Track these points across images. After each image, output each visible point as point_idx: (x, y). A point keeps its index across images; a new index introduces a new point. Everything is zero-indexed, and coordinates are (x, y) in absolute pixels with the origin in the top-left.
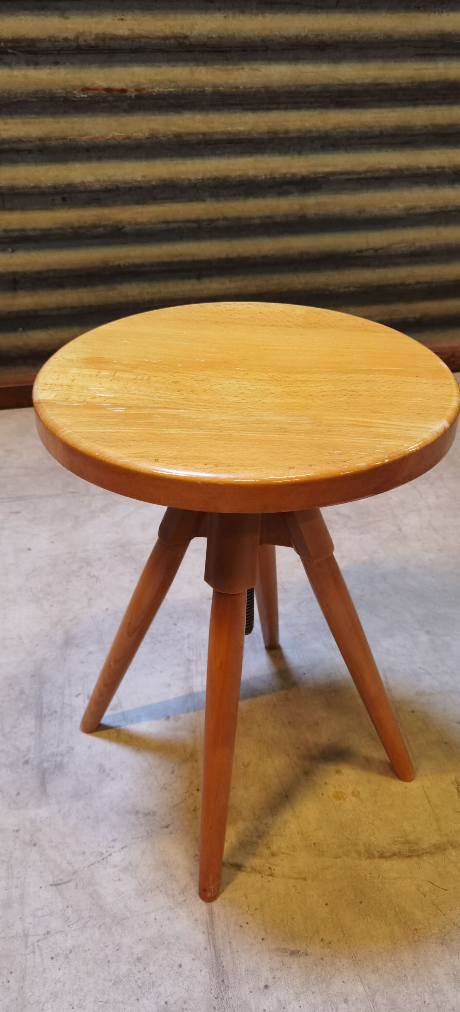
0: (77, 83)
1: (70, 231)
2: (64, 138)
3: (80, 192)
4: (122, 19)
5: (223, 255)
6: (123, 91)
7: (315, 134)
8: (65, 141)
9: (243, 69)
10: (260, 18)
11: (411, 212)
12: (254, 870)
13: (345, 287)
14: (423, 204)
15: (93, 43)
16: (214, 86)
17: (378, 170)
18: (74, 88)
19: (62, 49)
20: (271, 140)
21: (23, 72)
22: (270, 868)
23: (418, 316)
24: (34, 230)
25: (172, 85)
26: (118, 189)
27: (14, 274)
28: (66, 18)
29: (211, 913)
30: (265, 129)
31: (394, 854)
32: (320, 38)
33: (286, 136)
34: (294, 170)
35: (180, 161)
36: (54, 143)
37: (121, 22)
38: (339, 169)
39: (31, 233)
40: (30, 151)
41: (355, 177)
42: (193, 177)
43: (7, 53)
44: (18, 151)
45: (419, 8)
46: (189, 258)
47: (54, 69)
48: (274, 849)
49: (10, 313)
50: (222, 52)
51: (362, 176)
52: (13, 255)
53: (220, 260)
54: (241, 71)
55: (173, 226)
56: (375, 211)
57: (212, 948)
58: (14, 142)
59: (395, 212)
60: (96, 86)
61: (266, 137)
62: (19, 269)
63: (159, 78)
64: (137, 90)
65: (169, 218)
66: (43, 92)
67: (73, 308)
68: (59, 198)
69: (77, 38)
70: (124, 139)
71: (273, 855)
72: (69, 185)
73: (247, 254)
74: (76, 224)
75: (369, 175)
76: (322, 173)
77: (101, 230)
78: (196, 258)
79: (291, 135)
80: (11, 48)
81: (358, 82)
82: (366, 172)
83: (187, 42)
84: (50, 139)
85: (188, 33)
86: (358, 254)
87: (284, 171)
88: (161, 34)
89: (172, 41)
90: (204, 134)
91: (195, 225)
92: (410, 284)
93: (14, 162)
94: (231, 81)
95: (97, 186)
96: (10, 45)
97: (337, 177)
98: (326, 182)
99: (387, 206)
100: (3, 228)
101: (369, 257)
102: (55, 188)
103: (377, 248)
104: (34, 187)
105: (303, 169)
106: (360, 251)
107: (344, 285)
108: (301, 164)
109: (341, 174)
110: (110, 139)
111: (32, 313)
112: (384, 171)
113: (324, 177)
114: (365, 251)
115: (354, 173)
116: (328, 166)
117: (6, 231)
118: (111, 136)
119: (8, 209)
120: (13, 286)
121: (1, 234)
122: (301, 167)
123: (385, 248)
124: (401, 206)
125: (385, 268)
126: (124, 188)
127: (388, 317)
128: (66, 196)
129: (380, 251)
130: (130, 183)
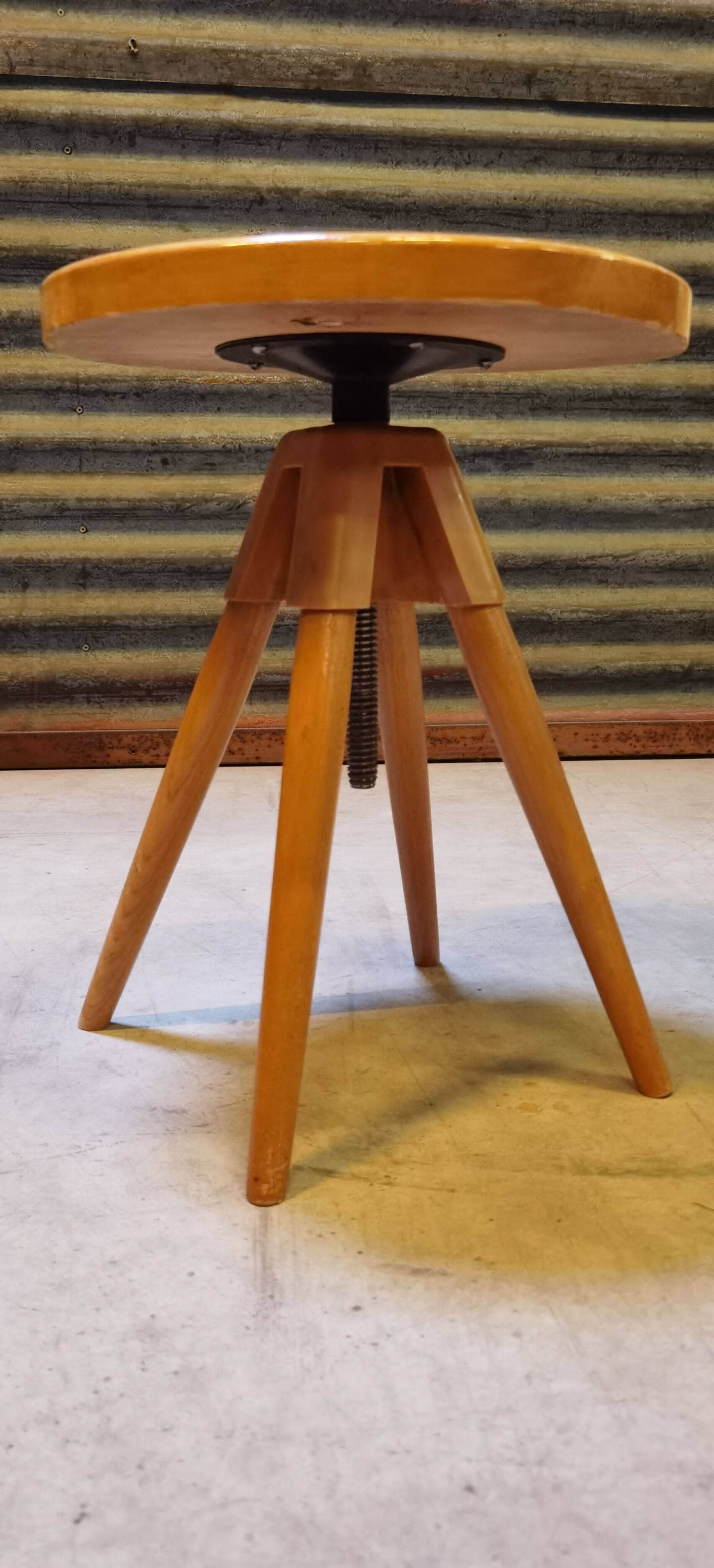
1: (169, 503)
2: (172, 378)
3: (188, 452)
7: (521, 390)
8: (172, 382)
11: (666, 504)
12: (354, 1177)
13: (572, 612)
14: (683, 495)
17: (613, 443)
20: (459, 395)
22: (387, 1176)
23: (686, 663)
24: (119, 500)
26: (241, 449)
27: (85, 561)
29: (265, 1219)
31: (629, 1172)
33: (479, 390)
34: (491, 437)
36: (157, 385)
38: (556, 439)
39: (115, 505)
40: (124, 396)
41: (581, 450)
44: (107, 394)
45: (659, 234)
48: (400, 1155)
49: (72, 619)
51: (591, 450)
52: (86, 536)
56: (612, 501)
57: (259, 1259)
58: (104, 381)
59: (641, 504)
61: (452, 390)
62: (93, 555)
67: (165, 618)
68: (157, 459)
70: (253, 383)
71: (396, 1163)
72: (174, 441)
74: (178, 495)
75: (601, 449)
76: (532, 442)
77: (213, 506)
79: (487, 389)
82: (596, 444)
86: (589, 562)
87: (478, 437)
92: (671, 613)
93: (101, 409)
95: (212, 445)
97: (554, 449)
98: (539, 457)
99: (630, 494)
100: (76, 495)
101: (607, 568)
102: (154, 444)
103: (617, 554)
104: (124, 441)
105: (504, 437)
106: (592, 558)
107: (569, 609)
108: (502, 429)
109: (560, 445)
110: (234, 382)
111: (105, 621)
112: (622, 444)
113: (534, 449)
114: (600, 557)
115: (578, 445)
116: (541, 434)
117: (79, 500)
118: (235, 378)
119: (86, 473)
120: (81, 581)
121: (72, 504)
122: (502, 433)
123: (629, 555)
124: (650, 495)
125: (631, 587)
126: (249, 449)
127: (640, 663)
128: (168, 456)
129: (623, 560)
130: (258, 442)
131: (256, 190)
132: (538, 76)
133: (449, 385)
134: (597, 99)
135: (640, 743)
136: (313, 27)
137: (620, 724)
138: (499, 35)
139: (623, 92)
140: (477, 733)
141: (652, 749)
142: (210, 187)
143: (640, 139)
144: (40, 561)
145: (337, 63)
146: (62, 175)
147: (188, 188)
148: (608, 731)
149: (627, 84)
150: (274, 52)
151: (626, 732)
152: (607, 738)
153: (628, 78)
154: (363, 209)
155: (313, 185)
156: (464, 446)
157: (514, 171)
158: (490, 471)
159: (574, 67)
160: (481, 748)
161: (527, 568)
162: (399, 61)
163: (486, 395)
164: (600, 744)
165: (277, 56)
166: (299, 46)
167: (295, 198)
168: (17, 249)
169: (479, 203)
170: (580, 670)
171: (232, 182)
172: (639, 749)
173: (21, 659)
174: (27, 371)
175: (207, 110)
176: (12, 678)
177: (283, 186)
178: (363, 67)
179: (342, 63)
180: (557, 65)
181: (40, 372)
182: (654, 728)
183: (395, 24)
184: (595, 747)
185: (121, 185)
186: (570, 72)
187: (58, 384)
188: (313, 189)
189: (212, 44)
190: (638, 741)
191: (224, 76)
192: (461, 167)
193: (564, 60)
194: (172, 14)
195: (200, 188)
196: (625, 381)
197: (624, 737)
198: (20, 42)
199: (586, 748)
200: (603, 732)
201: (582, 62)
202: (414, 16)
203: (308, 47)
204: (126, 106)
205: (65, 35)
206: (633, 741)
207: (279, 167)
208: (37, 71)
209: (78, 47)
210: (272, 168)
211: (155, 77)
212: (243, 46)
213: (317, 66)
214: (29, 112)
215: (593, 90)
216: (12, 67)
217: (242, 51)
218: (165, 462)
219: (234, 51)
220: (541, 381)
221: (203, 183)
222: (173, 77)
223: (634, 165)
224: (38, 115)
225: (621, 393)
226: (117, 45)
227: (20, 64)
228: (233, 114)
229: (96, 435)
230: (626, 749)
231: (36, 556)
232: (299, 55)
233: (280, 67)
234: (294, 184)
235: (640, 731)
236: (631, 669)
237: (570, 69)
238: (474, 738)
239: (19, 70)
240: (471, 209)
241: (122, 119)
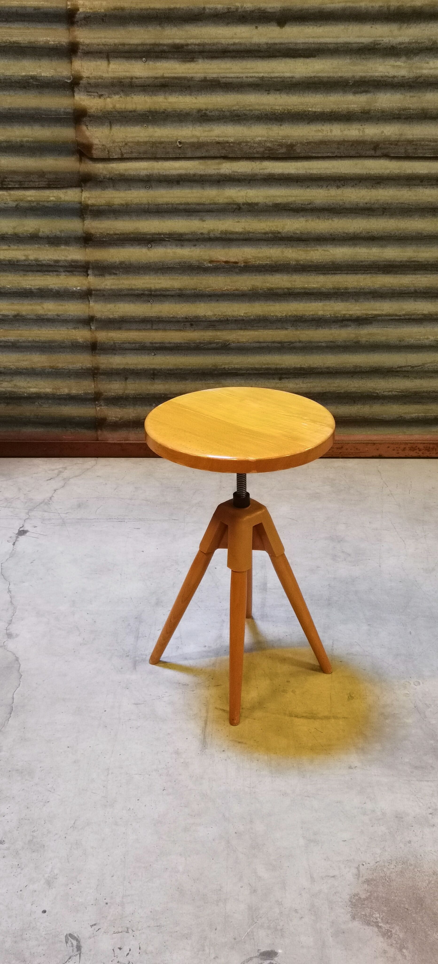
0: (207, 258)
1: (193, 345)
2: (196, 289)
3: (203, 321)
4: (238, 222)
5: (299, 366)
6: (236, 263)
7: (367, 290)
8: (195, 291)
9: (317, 250)
10: (330, 221)
13: (389, 391)
15: (219, 236)
16: (297, 261)
17: (414, 314)
18: (205, 260)
19: (199, 238)
21: (173, 250)
24: (170, 343)
25: (268, 260)
26: (227, 320)
27: (154, 369)
28: (204, 221)
30: (331, 286)
31: (303, 717)
32: (370, 234)
34: (351, 313)
35: (271, 303)
36: (188, 291)
37: (238, 224)
38: (385, 312)
39: (167, 345)
40: (172, 296)
41: (397, 318)
42: (279, 315)
43: (165, 240)
44: (164, 296)
46: (273, 366)
47: (193, 249)
49: (148, 394)
50: (303, 241)
51: (402, 317)
52: (154, 357)
53: (295, 369)
54: (316, 252)
55: (265, 345)
56: (412, 341)
58: (163, 291)
59: (427, 342)
60: (219, 260)
61: (332, 291)
62: (157, 367)
63: (260, 255)
64: (245, 263)
65: (261, 340)
66: (185, 262)
68: (188, 324)
69: (209, 233)
70: (234, 290)
72: (196, 317)
73: (315, 366)
74: (198, 341)
75: (407, 317)
76: (371, 314)
77: (214, 345)
78: (278, 366)
79: (349, 291)
80: (167, 238)
81: (398, 259)
82: (404, 315)
83: (279, 235)
84: (186, 289)
85: (281, 230)
86: (399, 369)
87: (344, 312)
88: (263, 231)
89: (270, 235)
90: (288, 289)
91: (280, 345)
93: (162, 301)
94: (308, 258)
95: (214, 318)
96: (167, 236)
97: (383, 318)
98: (375, 321)
99: (421, 338)
100: (150, 341)
101: (408, 371)
102: (186, 318)
103: (413, 366)
104: (173, 317)
105: (358, 312)
106: (401, 367)
107: (387, 390)
108: (357, 308)
109: (386, 315)
110: (225, 290)
111: (163, 395)
112: (418, 315)
113: (373, 317)
114: (405, 367)
115: (396, 315)
116: (376, 310)
117: (151, 343)
118: (226, 288)
119: (154, 329)
120: (152, 377)
121: (148, 345)
122: (357, 310)
123: (419, 366)
124: (432, 338)
125: (421, 379)
126: (232, 320)
127: (423, 415)
128: (193, 323)
129: (416, 368)
130: (236, 317)
131: (238, 204)
132: (380, 146)
133: (330, 289)
134: (411, 155)
135: (421, 452)
136: (267, 127)
137: (411, 443)
138: (361, 125)
139: (424, 151)
140: (340, 446)
141: (427, 454)
142: (215, 204)
143: (432, 174)
144: (133, 370)
145: (279, 145)
146: (145, 201)
147: (204, 204)
148: (404, 446)
149: (427, 147)
150: (247, 142)
151: (414, 447)
152: (404, 449)
153: (427, 145)
154: (289, 210)
155: (265, 201)
156: (337, 317)
157: (368, 188)
158: (350, 326)
159: (398, 141)
160: (341, 453)
161: (366, 372)
162: (309, 143)
163: (349, 293)
164: (400, 451)
165: (249, 144)
166: (260, 139)
167: (256, 207)
168: (123, 234)
169: (348, 206)
170: (392, 418)
171: (226, 201)
172: (420, 454)
173: (125, 410)
174: (127, 287)
175: (214, 169)
176: (121, 419)
177: (250, 202)
178: (291, 146)
179: (281, 145)
180: (389, 141)
181: (134, 287)
182: (428, 445)
183: (308, 123)
184: (398, 453)
185: (172, 204)
186: (397, 144)
187: (142, 292)
188: (265, 203)
189: (217, 139)
190: (420, 451)
191: (223, 152)
192: (340, 187)
193: (394, 138)
194: (199, 124)
195: (210, 204)
196: (421, 285)
197: (412, 449)
198: (126, 144)
199: (394, 454)
200: (403, 446)
201: (403, 138)
202: (318, 119)
203: (264, 139)
204: (175, 169)
205: (146, 139)
206: (417, 451)
207: (249, 191)
208: (134, 155)
209: (154, 144)
210: (246, 192)
211: (189, 155)
212: (232, 140)
213: (268, 147)
214: (130, 175)
215: (409, 151)
216: (122, 154)
217: (232, 142)
218: (192, 325)
219: (228, 142)
220: (378, 286)
221: (212, 202)
222: (198, 154)
223: (430, 183)
224: (134, 176)
225: (418, 291)
226: (172, 143)
227: (126, 153)
228: (227, 170)
229: (159, 314)
230: (413, 454)
231: (132, 367)
232: (260, 143)
233: (250, 148)
234: (256, 200)
235: (421, 446)
236: (418, 417)
237: (396, 143)
238: (337, 448)
239: (125, 156)
240: (344, 208)
241: (174, 176)
